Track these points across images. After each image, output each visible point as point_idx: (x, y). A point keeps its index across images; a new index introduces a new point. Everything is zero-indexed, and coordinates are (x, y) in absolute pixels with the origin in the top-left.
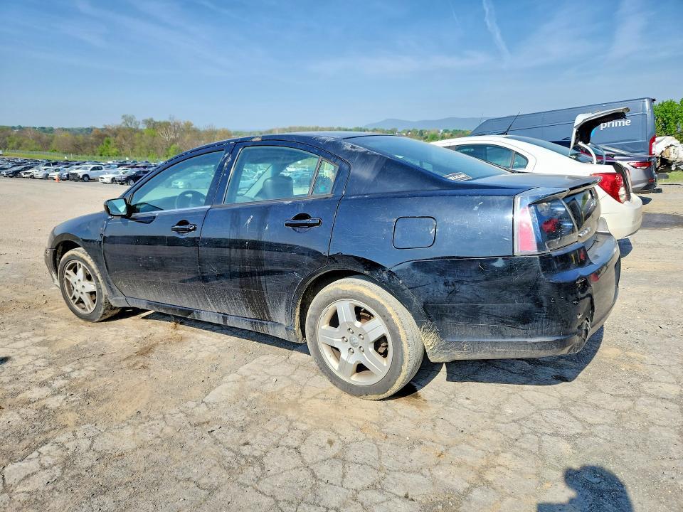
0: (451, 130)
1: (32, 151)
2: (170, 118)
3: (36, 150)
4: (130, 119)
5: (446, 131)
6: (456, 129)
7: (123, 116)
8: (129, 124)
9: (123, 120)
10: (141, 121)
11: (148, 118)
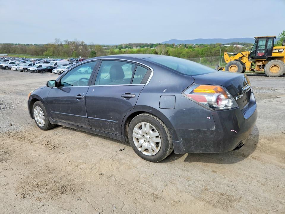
0: (199, 44)
1: (19, 54)
2: (75, 40)
3: (21, 53)
4: (59, 40)
5: (197, 44)
6: (201, 43)
7: (56, 39)
8: (58, 42)
9: (55, 41)
10: (63, 41)
11: (66, 40)
